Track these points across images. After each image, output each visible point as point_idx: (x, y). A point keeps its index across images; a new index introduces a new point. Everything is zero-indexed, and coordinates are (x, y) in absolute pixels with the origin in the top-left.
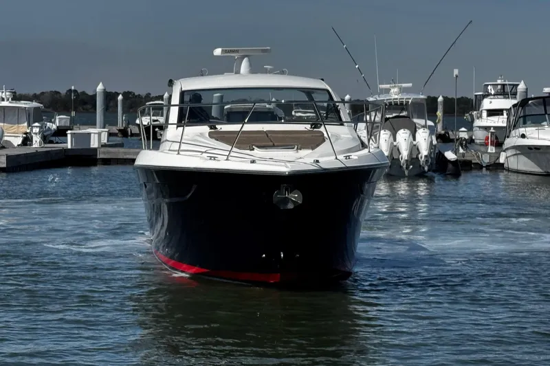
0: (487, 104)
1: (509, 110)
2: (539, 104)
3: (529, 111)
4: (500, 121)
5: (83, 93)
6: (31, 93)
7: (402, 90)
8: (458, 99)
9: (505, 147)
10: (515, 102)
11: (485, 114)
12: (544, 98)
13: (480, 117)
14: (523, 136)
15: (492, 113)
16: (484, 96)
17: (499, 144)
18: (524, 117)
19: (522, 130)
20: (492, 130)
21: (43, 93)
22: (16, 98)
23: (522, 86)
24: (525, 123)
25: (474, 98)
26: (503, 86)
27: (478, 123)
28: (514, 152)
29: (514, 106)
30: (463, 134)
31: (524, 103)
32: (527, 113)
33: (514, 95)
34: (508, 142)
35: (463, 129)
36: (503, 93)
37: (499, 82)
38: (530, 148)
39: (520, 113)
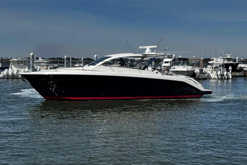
0: (165, 60)
1: (170, 62)
2: (178, 60)
3: (176, 62)
4: (168, 64)
8: (158, 59)
9: (169, 71)
10: (172, 59)
11: (164, 63)
12: (179, 58)
13: (163, 64)
14: (174, 68)
15: (166, 62)
16: (164, 58)
18: (174, 63)
19: (174, 67)
20: (166, 67)
23: (174, 56)
24: (175, 65)
25: (161, 59)
26: (169, 55)
27: (162, 65)
28: (172, 72)
29: (172, 61)
31: (174, 60)
32: (175, 62)
33: (172, 58)
34: (171, 70)
35: (159, 67)
36: (169, 57)
37: (168, 54)
38: (176, 71)
39: (173, 62)
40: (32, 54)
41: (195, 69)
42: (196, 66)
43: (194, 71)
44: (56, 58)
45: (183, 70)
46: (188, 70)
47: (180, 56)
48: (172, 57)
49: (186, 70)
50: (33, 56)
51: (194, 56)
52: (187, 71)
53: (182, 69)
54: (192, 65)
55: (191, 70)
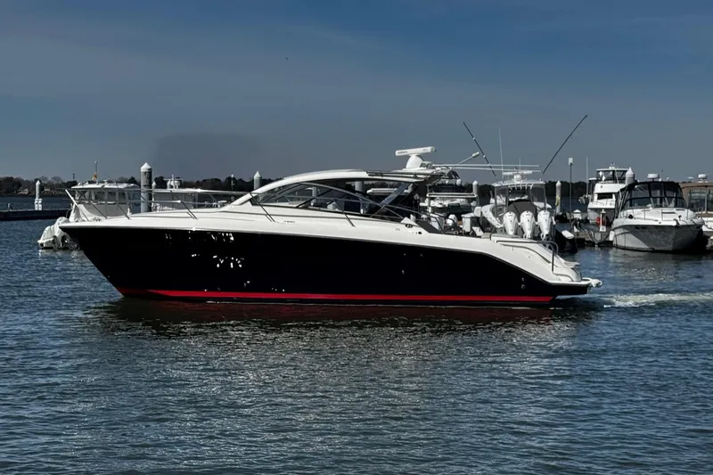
0: (599, 188)
1: (617, 194)
2: (645, 188)
3: (634, 194)
4: (609, 204)
5: (241, 180)
6: (195, 181)
7: (523, 177)
9: (613, 226)
10: (623, 186)
11: (596, 197)
12: (649, 183)
13: (592, 200)
14: (631, 217)
15: (602, 196)
16: (597, 181)
17: (609, 224)
18: (631, 200)
19: (629, 212)
20: (603, 212)
21: (205, 180)
22: (182, 185)
23: (629, 173)
24: (631, 205)
25: (588, 182)
26: (614, 171)
27: (591, 205)
28: (621, 231)
29: (622, 190)
30: (577, 215)
31: (630, 188)
32: (633, 197)
33: (622, 180)
34: (617, 222)
35: (577, 211)
36: (613, 179)
37: (610, 168)
38: (637, 227)
39: (628, 197)
40: (145, 167)
41: (705, 219)
42: (708, 210)
43: (699, 226)
44: (223, 179)
45: (664, 223)
46: (681, 223)
47: (651, 176)
48: (624, 179)
49: (674, 224)
50: (150, 173)
51: (700, 176)
52: (677, 226)
53: (660, 219)
54: (695, 206)
55: (689, 223)
